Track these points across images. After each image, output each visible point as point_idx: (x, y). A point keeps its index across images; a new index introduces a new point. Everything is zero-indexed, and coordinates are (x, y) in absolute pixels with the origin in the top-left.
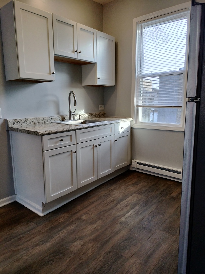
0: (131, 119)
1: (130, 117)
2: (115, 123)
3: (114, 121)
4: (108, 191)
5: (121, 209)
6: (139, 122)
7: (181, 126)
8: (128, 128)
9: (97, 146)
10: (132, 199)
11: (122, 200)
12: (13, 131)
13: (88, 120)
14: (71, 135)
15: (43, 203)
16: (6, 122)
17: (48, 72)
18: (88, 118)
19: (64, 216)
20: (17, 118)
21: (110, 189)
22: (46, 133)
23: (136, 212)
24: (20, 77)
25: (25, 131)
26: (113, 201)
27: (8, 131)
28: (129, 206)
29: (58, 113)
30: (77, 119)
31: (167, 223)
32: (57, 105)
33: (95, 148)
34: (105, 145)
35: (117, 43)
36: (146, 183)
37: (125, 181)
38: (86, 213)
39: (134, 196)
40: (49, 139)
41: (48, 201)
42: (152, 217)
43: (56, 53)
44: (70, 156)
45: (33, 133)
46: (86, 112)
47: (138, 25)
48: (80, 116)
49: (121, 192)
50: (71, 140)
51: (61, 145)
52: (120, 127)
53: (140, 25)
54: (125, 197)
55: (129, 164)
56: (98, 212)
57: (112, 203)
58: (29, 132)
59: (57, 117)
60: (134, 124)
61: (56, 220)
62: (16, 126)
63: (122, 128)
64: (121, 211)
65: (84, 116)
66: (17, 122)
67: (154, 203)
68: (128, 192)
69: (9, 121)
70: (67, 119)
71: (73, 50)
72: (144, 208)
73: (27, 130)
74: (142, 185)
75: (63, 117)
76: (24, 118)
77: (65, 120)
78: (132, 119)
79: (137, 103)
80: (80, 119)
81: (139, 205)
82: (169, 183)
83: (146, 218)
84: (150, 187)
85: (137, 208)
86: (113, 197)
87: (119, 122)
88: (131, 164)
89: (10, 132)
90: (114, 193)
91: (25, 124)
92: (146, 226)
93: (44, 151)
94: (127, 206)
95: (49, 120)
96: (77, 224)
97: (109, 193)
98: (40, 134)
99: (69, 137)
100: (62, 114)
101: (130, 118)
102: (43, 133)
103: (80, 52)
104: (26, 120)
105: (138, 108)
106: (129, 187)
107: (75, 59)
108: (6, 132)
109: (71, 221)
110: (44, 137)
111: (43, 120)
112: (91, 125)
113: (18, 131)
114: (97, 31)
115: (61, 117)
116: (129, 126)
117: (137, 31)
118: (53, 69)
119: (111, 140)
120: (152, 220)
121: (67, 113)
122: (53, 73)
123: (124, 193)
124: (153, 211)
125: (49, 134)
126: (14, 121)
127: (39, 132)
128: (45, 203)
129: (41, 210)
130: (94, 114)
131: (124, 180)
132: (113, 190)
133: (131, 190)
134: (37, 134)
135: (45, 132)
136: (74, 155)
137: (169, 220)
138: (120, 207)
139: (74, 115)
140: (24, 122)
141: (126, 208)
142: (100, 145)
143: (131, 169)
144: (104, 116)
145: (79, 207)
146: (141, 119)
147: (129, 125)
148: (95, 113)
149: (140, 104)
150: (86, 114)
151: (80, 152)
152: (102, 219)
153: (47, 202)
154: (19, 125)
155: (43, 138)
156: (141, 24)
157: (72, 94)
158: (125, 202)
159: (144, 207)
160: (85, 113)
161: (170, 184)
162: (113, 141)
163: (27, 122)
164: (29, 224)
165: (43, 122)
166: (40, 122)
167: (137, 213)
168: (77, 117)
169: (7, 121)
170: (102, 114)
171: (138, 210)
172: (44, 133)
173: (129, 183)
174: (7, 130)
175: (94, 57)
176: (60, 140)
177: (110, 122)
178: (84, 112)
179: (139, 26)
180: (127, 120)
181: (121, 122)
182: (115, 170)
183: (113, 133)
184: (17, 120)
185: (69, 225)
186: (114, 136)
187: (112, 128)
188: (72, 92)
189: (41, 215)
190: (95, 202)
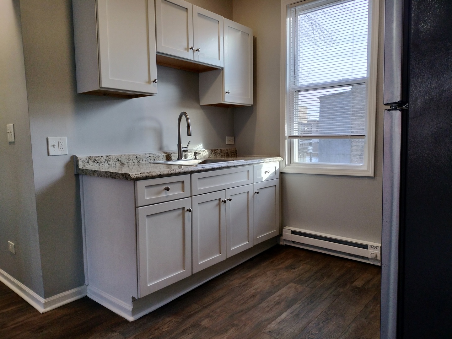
0: (280, 159)
1: (278, 155)
2: (254, 164)
3: (252, 161)
4: (244, 279)
5: (268, 309)
6: (294, 163)
7: (365, 168)
8: (275, 172)
9: (225, 202)
10: (287, 291)
11: (270, 293)
12: (86, 174)
13: (209, 160)
14: (184, 181)
15: (133, 298)
16: (74, 160)
17: (147, 79)
18: (209, 157)
19: (170, 321)
20: (94, 155)
21: (248, 277)
22: (143, 176)
23: (295, 313)
24: (101, 85)
25: (107, 175)
26: (254, 296)
27: (77, 176)
28: (283, 303)
29: (161, 148)
30: (191, 158)
31: (350, 330)
32: (159, 135)
33: (222, 204)
34: (239, 201)
35: (256, 38)
36: (308, 266)
37: (272, 262)
38: (208, 316)
39: (290, 287)
40: (147, 187)
41: (143, 294)
42: (324, 321)
43: (159, 50)
44: (181, 217)
45: (121, 176)
46: (206, 147)
47: (289, 9)
48: (196, 153)
49: (267, 281)
50: (183, 189)
51: (167, 197)
52: (263, 171)
53: (293, 9)
54: (275, 288)
55: (277, 234)
56: (230, 314)
57: (252, 299)
58: (114, 174)
59: (159, 155)
60: (285, 166)
61: (157, 327)
62: (90, 167)
63: (266, 172)
64: (268, 311)
65: (203, 154)
66: (93, 161)
67: (326, 298)
68: (279, 280)
69: (80, 158)
70: (175, 158)
71: (186, 47)
72: (309, 306)
73: (111, 172)
74: (302, 268)
75: (168, 155)
76: (104, 155)
77: (172, 159)
78: (282, 159)
79: (289, 132)
80: (195, 159)
81: (300, 302)
82: (348, 265)
83: (313, 323)
84: (316, 273)
85: (296, 307)
86: (253, 288)
87: (261, 163)
88: (281, 235)
89: (80, 177)
90: (254, 282)
91: (106, 165)
92: (314, 336)
93: (139, 206)
94: (278, 303)
95: (145, 159)
96: (193, 333)
97: (246, 282)
98: (132, 177)
99: (180, 185)
100: (166, 150)
101: (279, 157)
102: (137, 176)
103: (198, 50)
104: (108, 158)
105: (292, 139)
106: (280, 273)
107: (190, 61)
108: (74, 178)
109: (182, 329)
110: (139, 183)
111: (135, 158)
112: (216, 165)
113: (94, 175)
114: (224, 18)
115: (164, 155)
116: (277, 169)
117: (288, 19)
118: (154, 76)
119: (248, 192)
120: (324, 326)
121: (175, 149)
122: (154, 81)
123: (272, 282)
124: (325, 312)
125: (147, 178)
126: (88, 159)
127: (131, 174)
128: (138, 298)
129: (131, 311)
130: (219, 152)
131: (271, 260)
132: (252, 278)
133: (284, 277)
134: (127, 178)
135: (141, 175)
136: (188, 214)
137: (353, 325)
138: (267, 305)
139: (186, 151)
140: (104, 161)
141: (277, 306)
142: (230, 200)
143: (281, 243)
144: (234, 154)
145: (195, 306)
146: (296, 159)
147: (278, 167)
148: (220, 150)
149: (294, 134)
150: (206, 151)
151: (198, 211)
152: (237, 325)
153: (142, 296)
154: (96, 166)
155: (137, 185)
156: (295, 8)
157: (184, 117)
158: (275, 297)
159: (308, 304)
160: (204, 149)
161: (350, 266)
162: (251, 194)
163: (109, 161)
164: (110, 334)
165: (136, 163)
166: (131, 161)
167: (297, 315)
168: (191, 155)
169: (77, 158)
170: (232, 152)
171: (298, 310)
172: (139, 176)
173: (280, 266)
174: (75, 175)
175: (219, 59)
176: (165, 189)
177: (247, 161)
178: (202, 147)
179: (290, 11)
180: (274, 160)
181: (263, 162)
182: (255, 243)
183: (250, 181)
184: (94, 157)
185: (180, 336)
186: (253, 185)
187: (249, 171)
188: (184, 113)
189: (131, 319)
190: (223, 297)
